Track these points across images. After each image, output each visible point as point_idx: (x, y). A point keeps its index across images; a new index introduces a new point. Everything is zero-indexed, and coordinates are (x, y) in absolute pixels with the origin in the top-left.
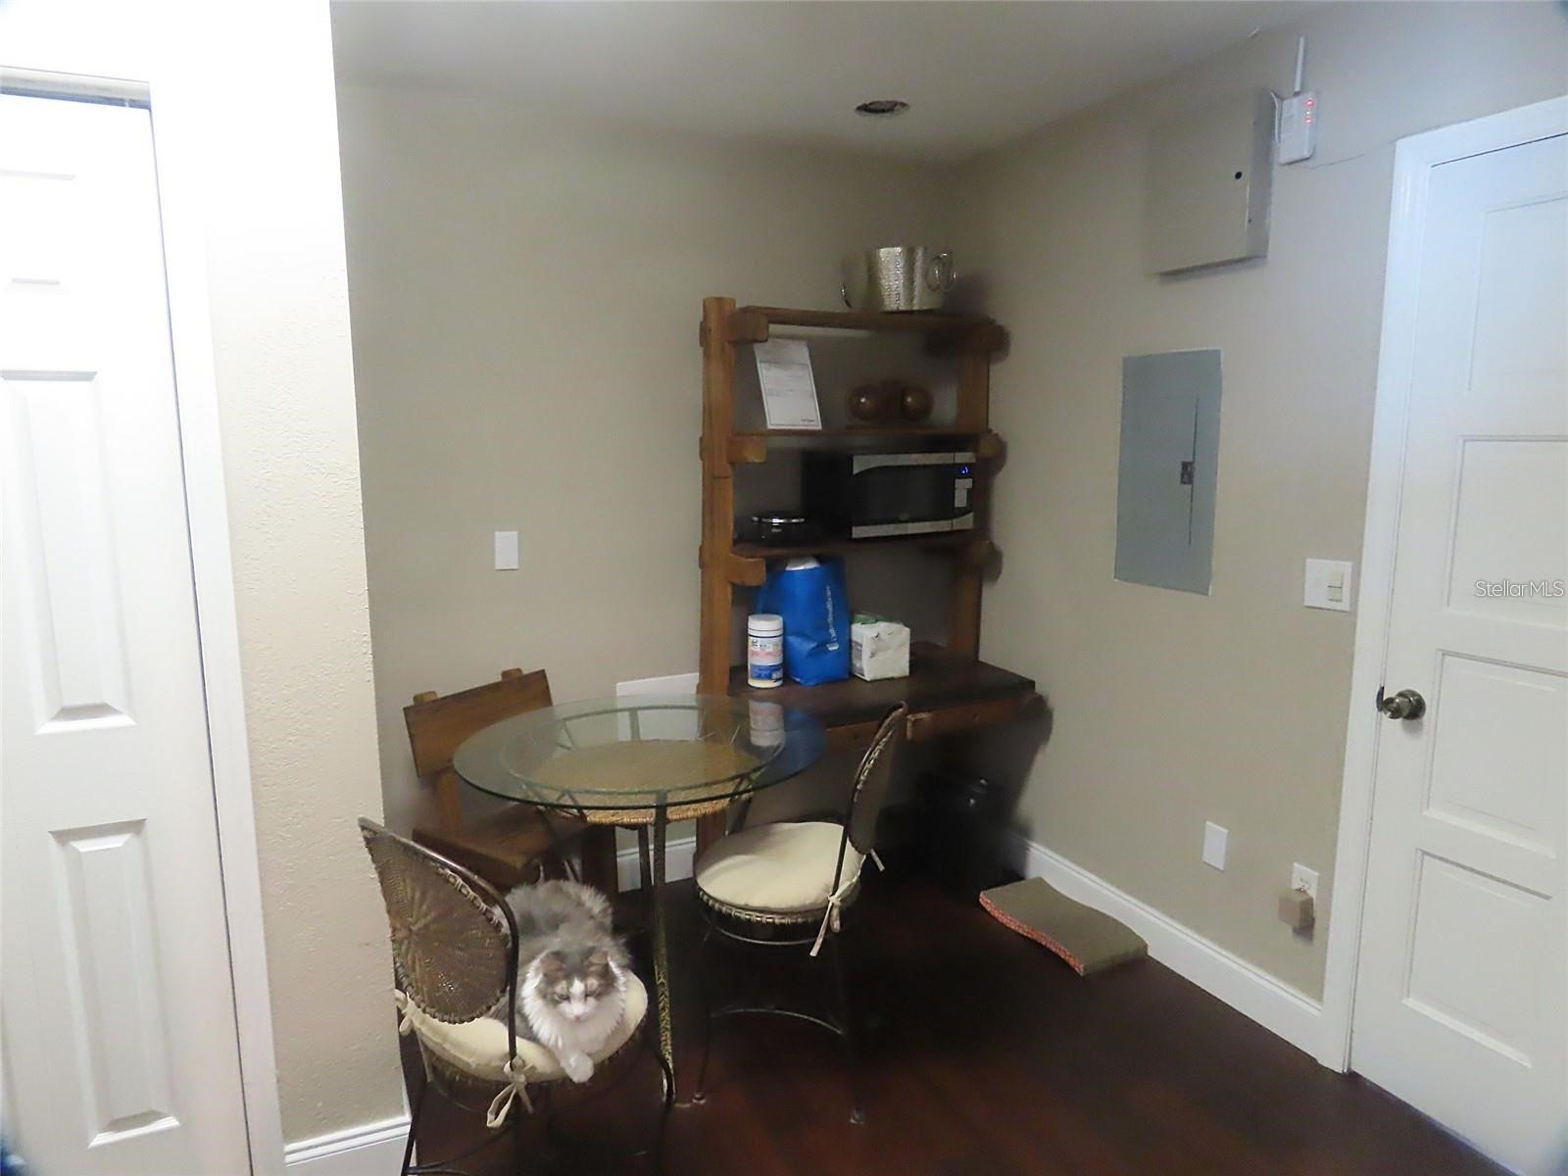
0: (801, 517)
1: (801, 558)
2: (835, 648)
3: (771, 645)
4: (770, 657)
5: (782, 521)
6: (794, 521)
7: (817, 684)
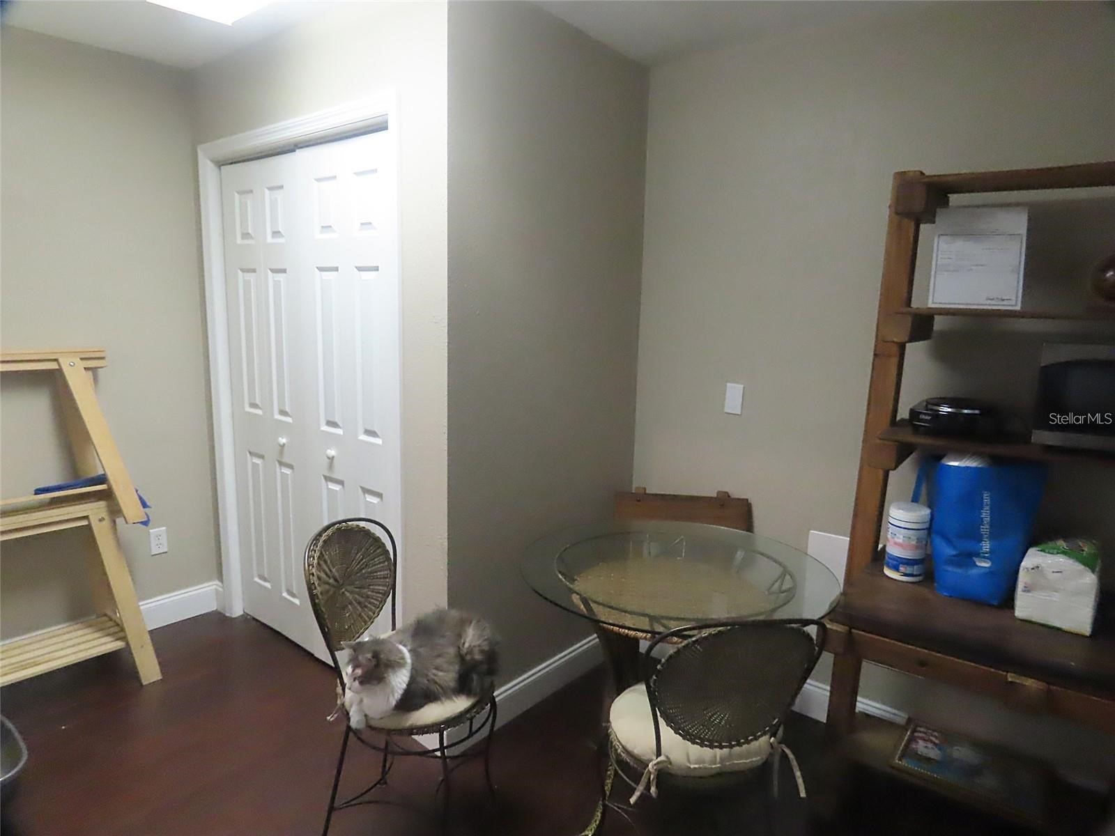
0: (977, 409)
1: (961, 454)
2: (986, 564)
3: (901, 537)
4: (901, 549)
5: (950, 410)
6: (966, 411)
7: (951, 597)
